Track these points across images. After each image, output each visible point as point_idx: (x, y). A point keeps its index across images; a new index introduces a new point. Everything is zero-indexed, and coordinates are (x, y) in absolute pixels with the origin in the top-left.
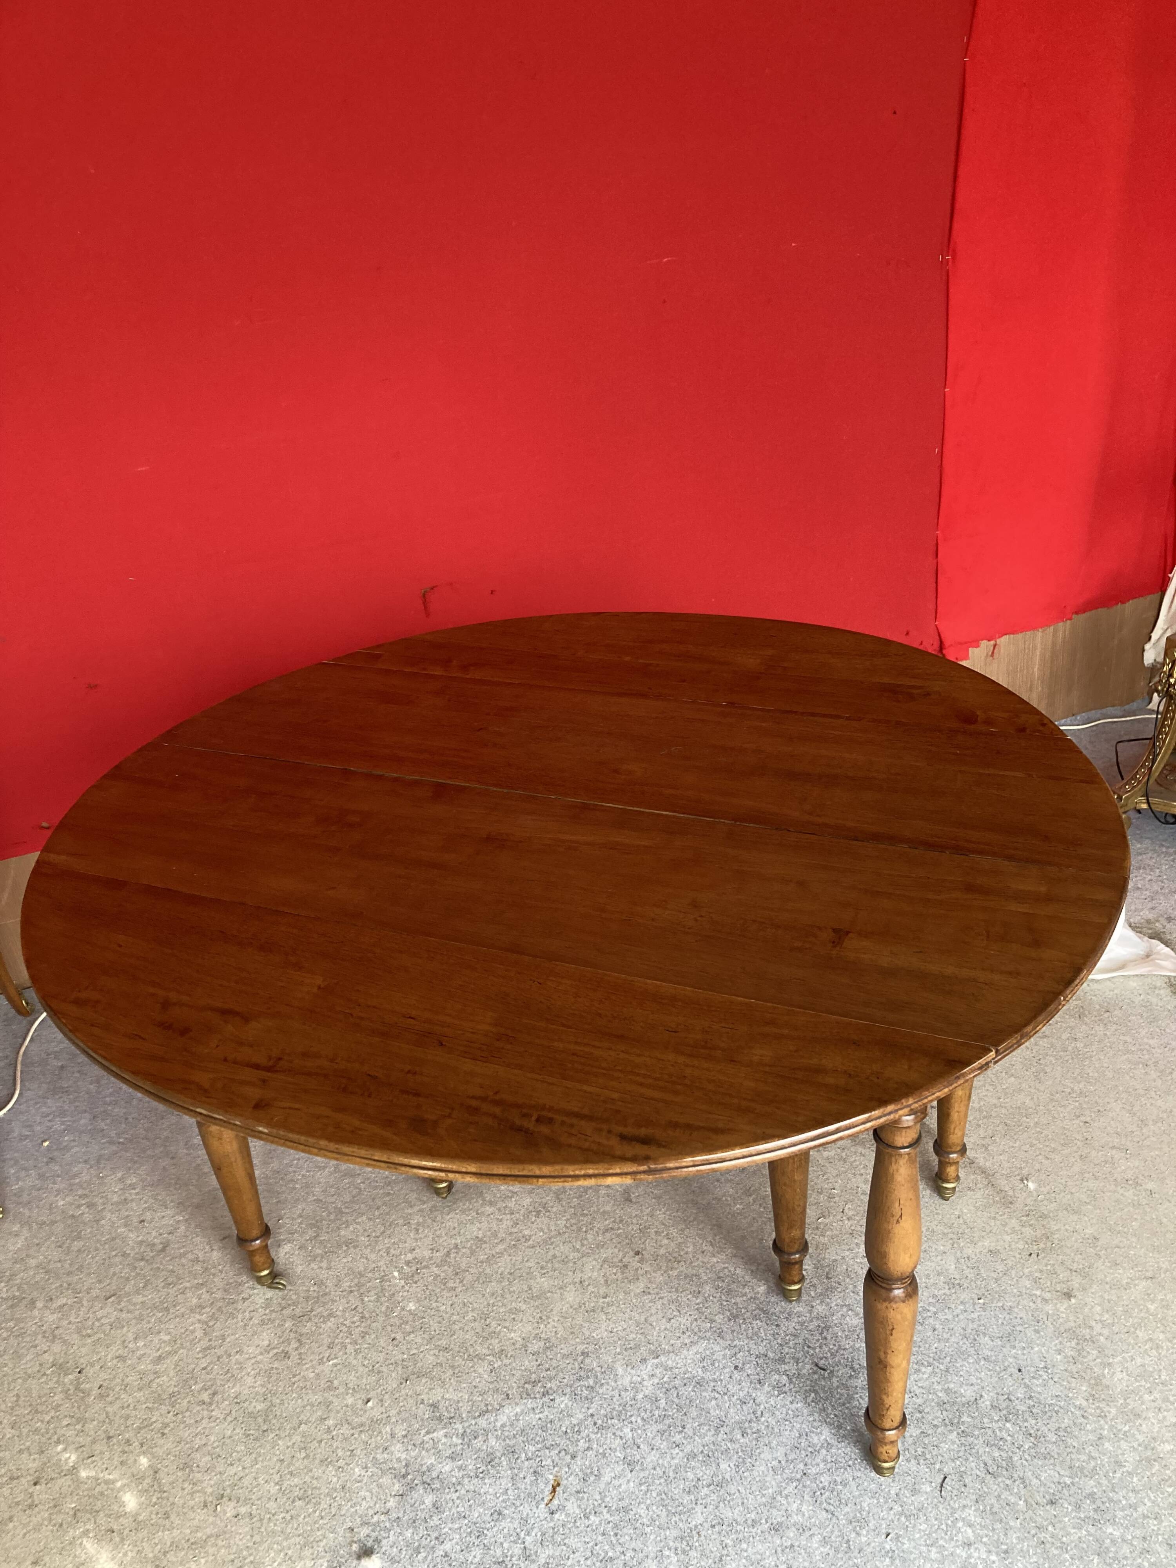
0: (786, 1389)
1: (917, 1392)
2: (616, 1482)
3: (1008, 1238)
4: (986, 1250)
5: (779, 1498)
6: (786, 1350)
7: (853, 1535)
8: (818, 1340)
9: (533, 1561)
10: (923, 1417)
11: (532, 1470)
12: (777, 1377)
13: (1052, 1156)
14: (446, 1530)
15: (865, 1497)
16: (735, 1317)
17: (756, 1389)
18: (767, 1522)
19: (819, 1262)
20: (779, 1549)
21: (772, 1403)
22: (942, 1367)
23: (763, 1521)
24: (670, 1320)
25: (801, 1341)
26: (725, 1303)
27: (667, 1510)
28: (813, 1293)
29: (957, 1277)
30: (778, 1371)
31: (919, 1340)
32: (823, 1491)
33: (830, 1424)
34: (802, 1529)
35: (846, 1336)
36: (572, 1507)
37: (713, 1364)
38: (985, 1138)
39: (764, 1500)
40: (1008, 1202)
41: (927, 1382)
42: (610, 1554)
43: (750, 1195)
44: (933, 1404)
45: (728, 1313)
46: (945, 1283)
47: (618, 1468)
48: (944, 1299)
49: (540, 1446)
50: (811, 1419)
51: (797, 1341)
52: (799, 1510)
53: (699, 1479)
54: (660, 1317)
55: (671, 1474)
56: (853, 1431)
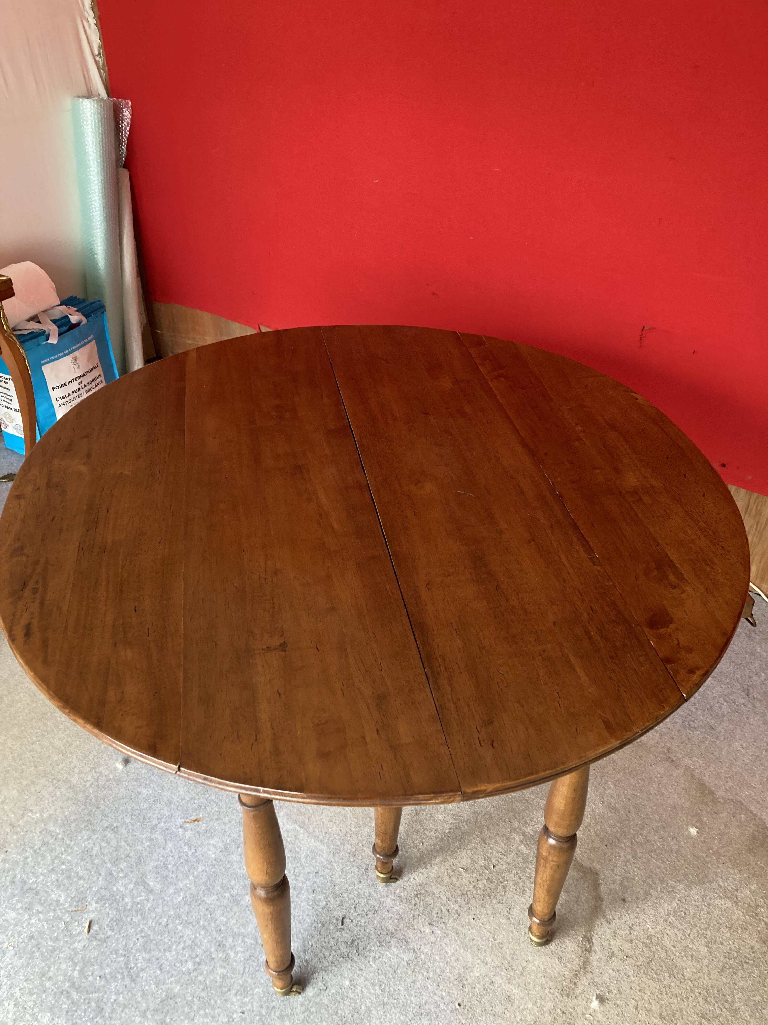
0: (316, 907)
1: (356, 991)
2: (211, 848)
3: (530, 1006)
4: (508, 993)
5: (241, 938)
6: (345, 895)
7: (234, 992)
8: (363, 911)
9: (151, 833)
10: (339, 1002)
11: (201, 804)
12: (322, 899)
13: (643, 1012)
14: (152, 786)
15: (262, 988)
16: (354, 856)
17: (308, 890)
18: (223, 938)
19: (427, 884)
20: (208, 953)
21: (302, 904)
22: (386, 999)
23: (222, 936)
24: (331, 821)
25: (357, 901)
26: (360, 845)
27: (207, 882)
28: (398, 891)
29: (470, 981)
30: (326, 897)
31: (400, 975)
32: (256, 960)
33: (304, 945)
34: (226, 960)
35: (376, 927)
36: (188, 835)
37: (312, 859)
38: (622, 951)
39: (236, 930)
40: (567, 993)
41: (368, 994)
42: (170, 866)
43: (455, 819)
44: (353, 1005)
45: (354, 850)
46: (459, 974)
47: (220, 844)
48: (444, 979)
49: (217, 800)
50: (302, 931)
51: (355, 898)
52: (237, 953)
53: (233, 888)
54: (330, 815)
55: (229, 873)
56: (306, 961)
